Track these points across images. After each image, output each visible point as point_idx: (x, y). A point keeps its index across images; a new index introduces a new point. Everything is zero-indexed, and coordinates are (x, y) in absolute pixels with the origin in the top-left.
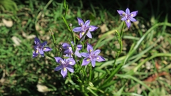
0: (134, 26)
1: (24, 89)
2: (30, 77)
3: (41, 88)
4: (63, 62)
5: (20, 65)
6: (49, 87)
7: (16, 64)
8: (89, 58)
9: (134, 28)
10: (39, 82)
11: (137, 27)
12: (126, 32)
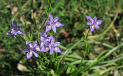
0: (115, 37)
1: (8, 64)
2: (14, 55)
3: (21, 67)
4: (31, 46)
5: (10, 43)
6: (28, 68)
7: (7, 42)
8: (48, 47)
9: (114, 39)
10: (21, 62)
11: (117, 39)
12: (107, 40)
